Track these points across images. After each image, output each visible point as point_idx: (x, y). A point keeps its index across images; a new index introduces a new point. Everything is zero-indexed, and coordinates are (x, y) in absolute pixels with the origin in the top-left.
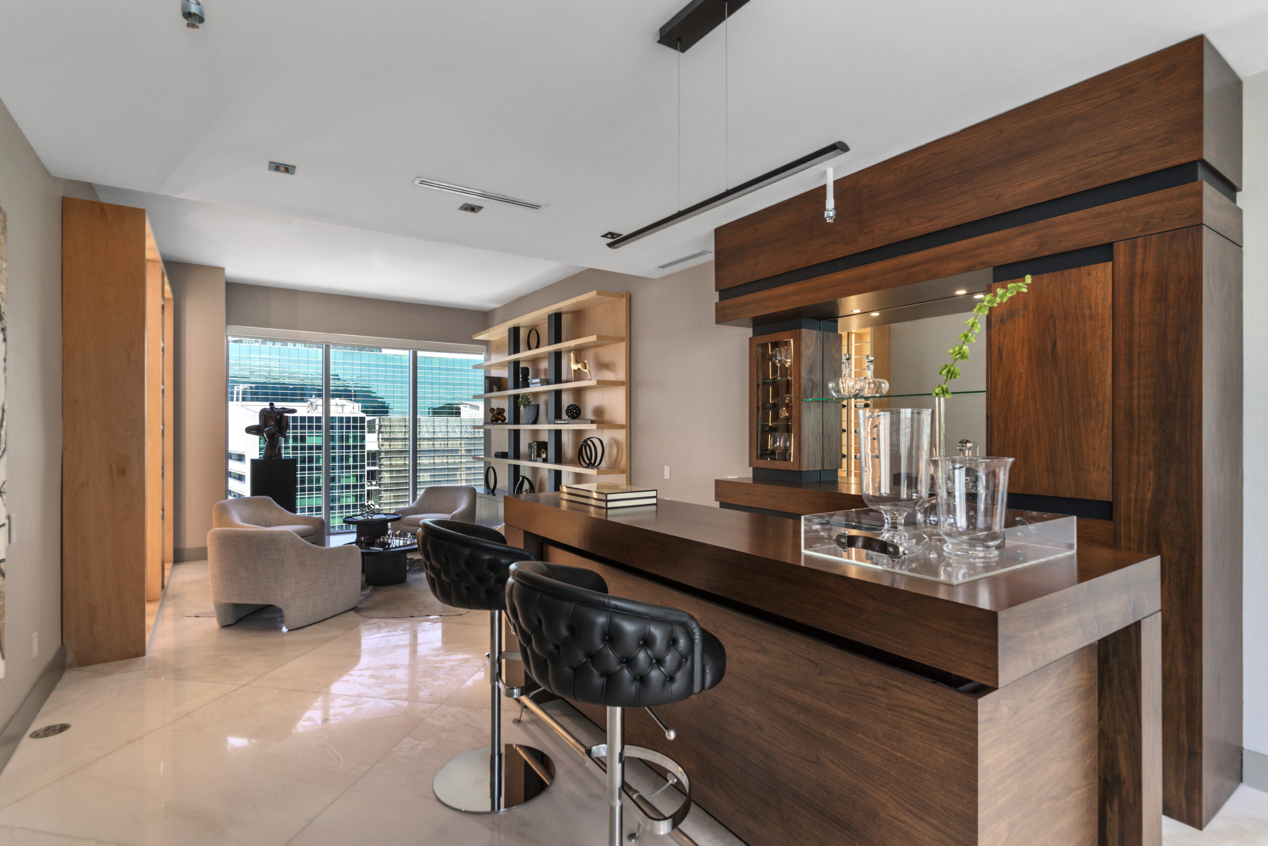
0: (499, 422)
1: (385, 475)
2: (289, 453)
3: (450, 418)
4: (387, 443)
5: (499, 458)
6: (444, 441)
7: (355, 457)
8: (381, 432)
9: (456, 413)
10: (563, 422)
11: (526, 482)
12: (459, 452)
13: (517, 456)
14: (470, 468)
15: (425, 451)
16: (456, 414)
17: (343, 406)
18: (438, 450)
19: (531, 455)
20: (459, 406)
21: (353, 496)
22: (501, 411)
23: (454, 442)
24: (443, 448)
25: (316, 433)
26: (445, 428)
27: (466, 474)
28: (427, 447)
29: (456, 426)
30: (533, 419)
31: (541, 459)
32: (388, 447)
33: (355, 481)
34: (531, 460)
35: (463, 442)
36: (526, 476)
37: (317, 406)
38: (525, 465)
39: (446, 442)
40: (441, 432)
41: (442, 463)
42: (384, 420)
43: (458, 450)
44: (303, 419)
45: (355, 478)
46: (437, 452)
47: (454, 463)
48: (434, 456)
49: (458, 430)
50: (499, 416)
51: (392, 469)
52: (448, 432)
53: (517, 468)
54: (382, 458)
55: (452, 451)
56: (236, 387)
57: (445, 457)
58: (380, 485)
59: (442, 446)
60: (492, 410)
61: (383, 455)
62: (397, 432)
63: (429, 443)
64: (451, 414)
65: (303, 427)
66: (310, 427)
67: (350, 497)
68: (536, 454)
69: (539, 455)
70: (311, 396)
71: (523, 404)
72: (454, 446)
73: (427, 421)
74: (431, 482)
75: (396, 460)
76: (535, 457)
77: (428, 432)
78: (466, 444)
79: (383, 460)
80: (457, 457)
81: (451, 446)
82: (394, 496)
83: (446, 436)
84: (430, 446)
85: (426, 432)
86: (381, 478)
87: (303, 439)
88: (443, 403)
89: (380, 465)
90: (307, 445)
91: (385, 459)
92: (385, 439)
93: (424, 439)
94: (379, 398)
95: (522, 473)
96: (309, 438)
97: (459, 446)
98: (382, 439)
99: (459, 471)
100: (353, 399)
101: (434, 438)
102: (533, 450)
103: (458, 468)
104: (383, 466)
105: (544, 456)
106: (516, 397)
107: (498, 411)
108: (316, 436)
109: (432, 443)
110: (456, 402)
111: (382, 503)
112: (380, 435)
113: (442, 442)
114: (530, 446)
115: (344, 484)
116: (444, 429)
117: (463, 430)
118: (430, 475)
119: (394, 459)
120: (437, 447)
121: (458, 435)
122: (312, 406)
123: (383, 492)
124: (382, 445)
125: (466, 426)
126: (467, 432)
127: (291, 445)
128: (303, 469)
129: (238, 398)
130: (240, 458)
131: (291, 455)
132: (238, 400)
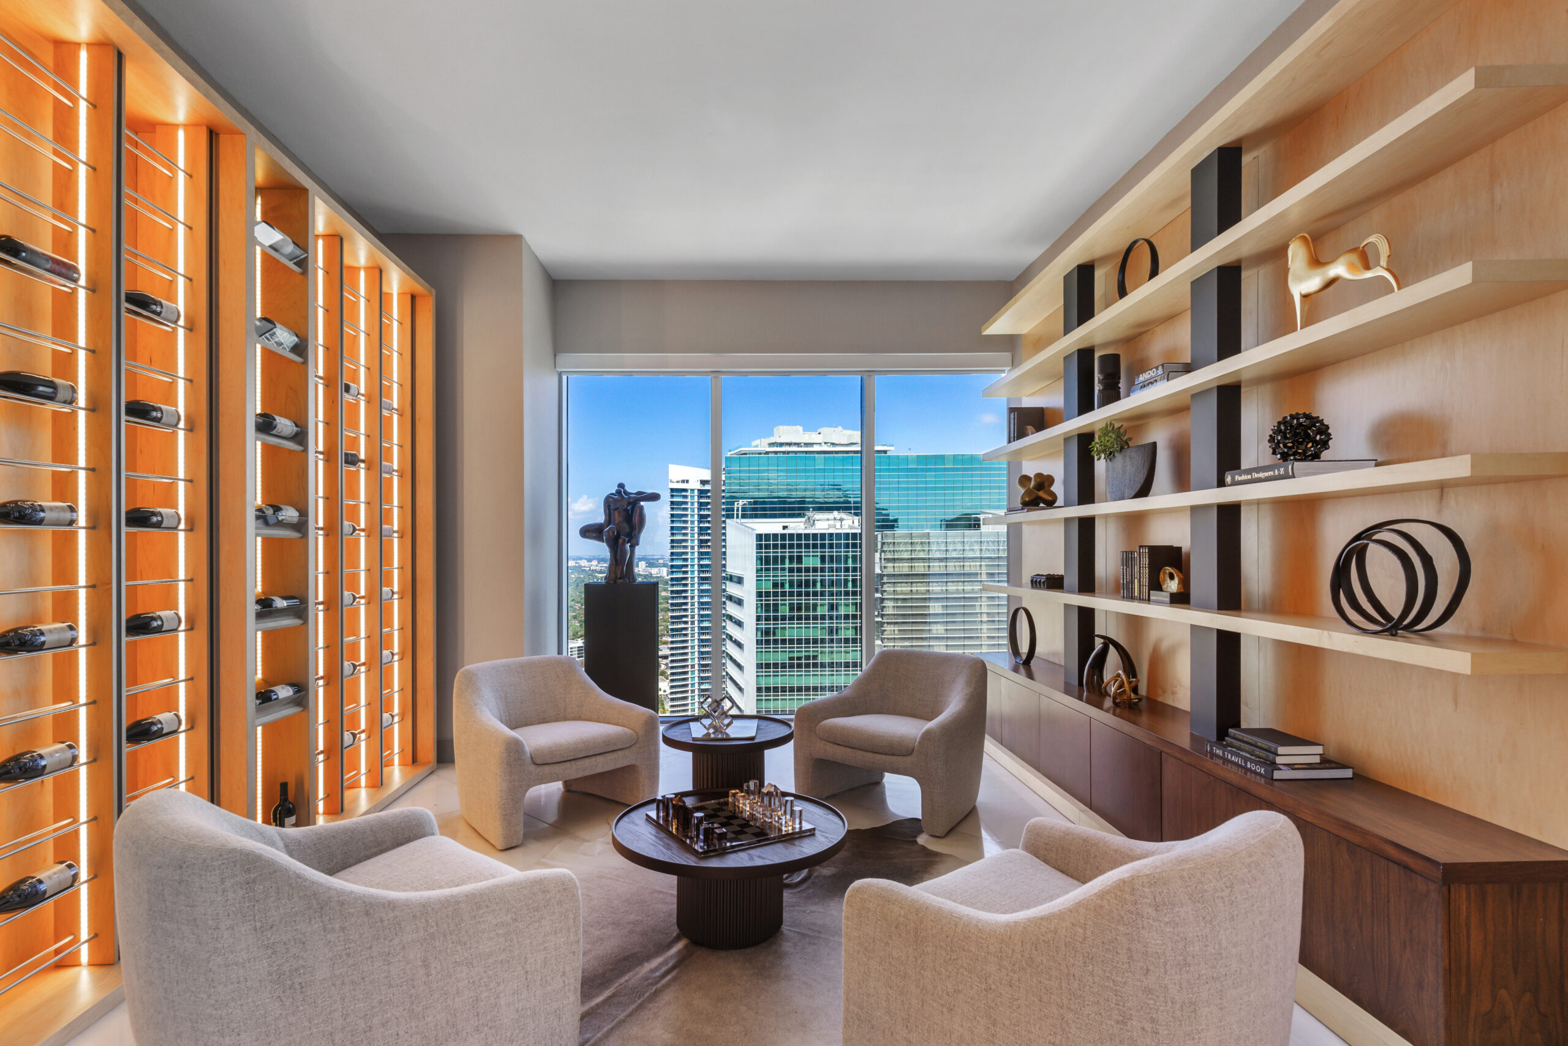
0: (1042, 505)
1: (888, 604)
2: (786, 576)
3: (967, 532)
4: (890, 565)
5: (1040, 588)
6: (960, 562)
7: (854, 581)
8: (884, 551)
9: (975, 525)
10: (1244, 477)
11: (1113, 655)
12: (979, 576)
13: (1087, 585)
14: (993, 598)
15: (935, 575)
16: (975, 527)
17: (841, 520)
18: (952, 574)
19: (1132, 582)
20: (978, 516)
21: (852, 627)
22: (1044, 482)
23: (972, 564)
24: (958, 570)
25: (812, 551)
26: (960, 545)
27: (988, 605)
28: (938, 569)
29: (975, 542)
30: (1137, 487)
31: (1165, 597)
32: (892, 570)
33: (854, 609)
34: (1132, 598)
35: (983, 563)
36: (1112, 635)
37: (814, 521)
38: (1107, 607)
39: (962, 564)
40: (955, 550)
41: (957, 592)
42: (886, 536)
43: (977, 574)
44: (799, 536)
45: (854, 607)
46: (951, 576)
47: (973, 591)
48: (947, 582)
49: (977, 547)
50: (1041, 494)
51: (896, 597)
52: (964, 550)
53: (1086, 616)
54: (884, 583)
55: (969, 574)
56: (736, 503)
57: (961, 584)
58: (882, 616)
59: (957, 569)
60: (1024, 480)
61: (885, 580)
62: (902, 551)
63: (941, 564)
64: (969, 527)
65: (799, 546)
66: (808, 546)
67: (849, 629)
68: (1145, 580)
69: (1156, 585)
70: (808, 509)
71: (1104, 451)
72: (972, 568)
73: (938, 537)
74: (943, 614)
75: (901, 587)
76: (1145, 589)
77: (940, 550)
78: (987, 566)
79: (885, 586)
80: (976, 583)
81: (968, 569)
82: (899, 630)
83: (962, 556)
84: (942, 569)
85: (936, 551)
86: (884, 607)
87: (800, 559)
88: (958, 512)
89: (883, 592)
91: (887, 585)
92: (887, 560)
93: (935, 559)
94: (883, 509)
95: (1101, 627)
96: (806, 558)
97: (978, 568)
98: (885, 559)
99: (977, 602)
100: (853, 511)
101: (947, 558)
102: (1136, 569)
103: (977, 598)
104: (885, 594)
105: (1173, 586)
106: (1085, 439)
107: (1039, 480)
108: (812, 555)
109: (944, 564)
110: (974, 511)
111: (884, 638)
112: (883, 554)
113: (956, 564)
114: (1128, 559)
115: (843, 613)
116: (959, 547)
117: (984, 548)
118: (943, 606)
119: (899, 585)
120: (951, 570)
121: (978, 555)
122: (809, 522)
123: (886, 625)
124: (885, 567)
125: (988, 542)
126: (989, 550)
127: (787, 566)
128: (799, 594)
129: (737, 515)
130: (740, 581)
131: (787, 578)
132: (737, 517)
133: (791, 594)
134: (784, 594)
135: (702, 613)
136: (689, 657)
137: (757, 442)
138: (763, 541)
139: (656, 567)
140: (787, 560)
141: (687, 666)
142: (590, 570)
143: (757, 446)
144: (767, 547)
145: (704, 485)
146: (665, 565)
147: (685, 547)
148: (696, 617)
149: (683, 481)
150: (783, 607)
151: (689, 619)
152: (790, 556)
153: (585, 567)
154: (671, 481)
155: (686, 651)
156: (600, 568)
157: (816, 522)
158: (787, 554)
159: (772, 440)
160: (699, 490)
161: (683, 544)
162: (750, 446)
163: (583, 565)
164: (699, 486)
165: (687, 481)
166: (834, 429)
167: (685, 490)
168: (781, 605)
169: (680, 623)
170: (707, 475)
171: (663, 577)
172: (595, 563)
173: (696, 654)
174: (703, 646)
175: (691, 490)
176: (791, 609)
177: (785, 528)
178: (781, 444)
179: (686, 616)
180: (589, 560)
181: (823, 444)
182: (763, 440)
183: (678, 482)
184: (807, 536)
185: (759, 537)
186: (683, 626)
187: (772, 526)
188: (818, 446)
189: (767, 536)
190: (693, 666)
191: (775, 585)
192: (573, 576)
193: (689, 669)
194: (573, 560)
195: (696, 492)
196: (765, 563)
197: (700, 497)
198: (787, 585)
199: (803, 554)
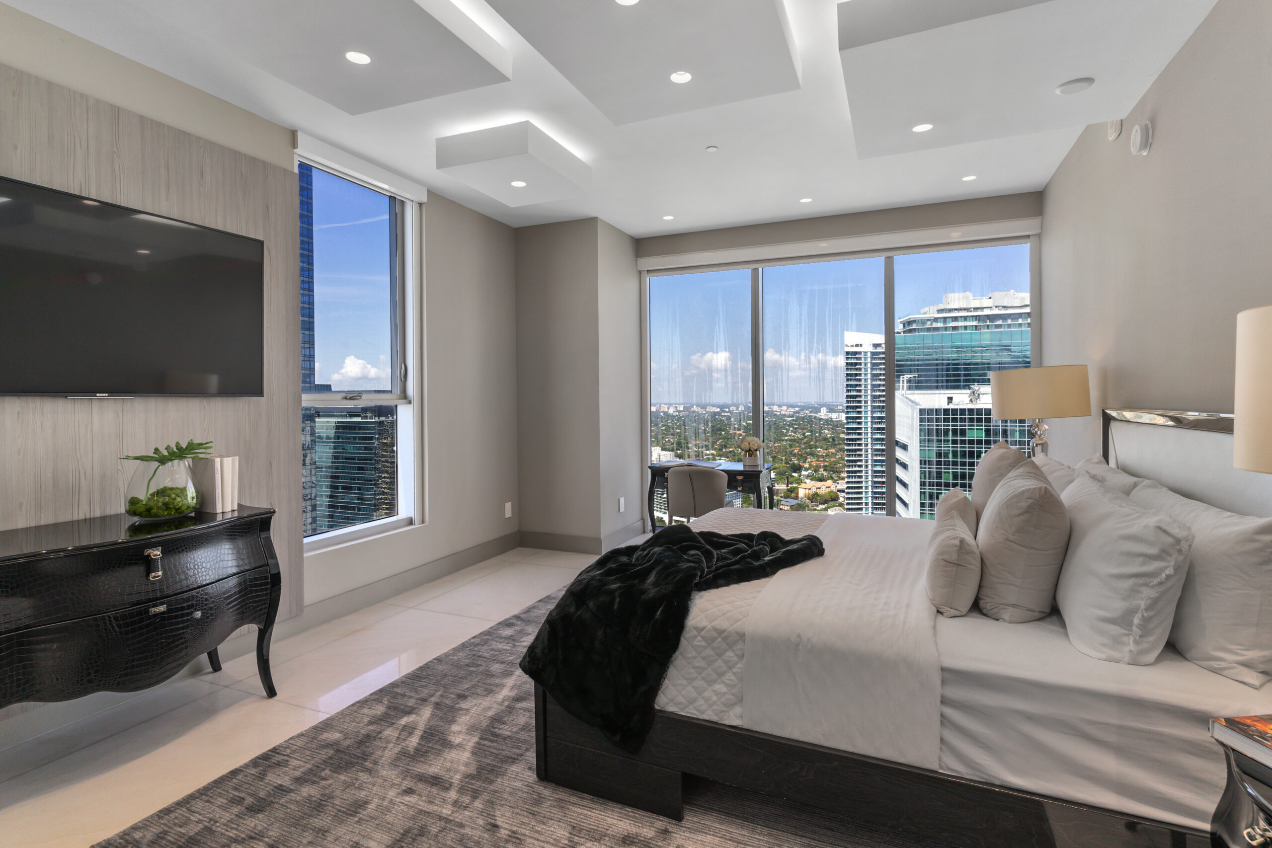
2: (949, 447)
25: (977, 426)
37: (979, 394)
44: (963, 411)
56: (901, 377)
65: (963, 420)
66: (971, 420)
87: (963, 432)
90: (967, 438)
96: (970, 431)
108: (977, 429)
122: (974, 395)
127: (950, 438)
128: (963, 464)
129: (903, 386)
130: (905, 447)
131: (951, 449)
132: (903, 389)
133: (955, 463)
134: (947, 463)
135: (875, 458)
136: (863, 495)
137: (927, 309)
138: (926, 415)
139: (835, 412)
140: (951, 433)
141: (862, 503)
142: (780, 414)
143: (925, 313)
144: (929, 420)
145: (876, 348)
146: (843, 411)
147: (860, 402)
148: (870, 462)
149: (857, 345)
150: (947, 474)
151: (863, 463)
152: (953, 430)
153: (776, 411)
154: (847, 346)
155: (860, 490)
156: (788, 413)
157: (981, 396)
158: (951, 427)
159: (941, 307)
160: (871, 352)
161: (857, 399)
162: (920, 314)
163: (775, 410)
164: (872, 349)
165: (861, 345)
166: (1006, 293)
167: (860, 353)
168: (945, 472)
169: (855, 466)
170: (881, 339)
171: (841, 421)
172: (784, 408)
173: (870, 494)
174: (876, 487)
175: (864, 352)
176: (955, 476)
177: (950, 399)
178: (950, 310)
179: (861, 461)
180: (780, 406)
181: (994, 308)
182: (931, 307)
183: (852, 346)
184: (971, 411)
185: (922, 411)
186: (858, 469)
187: (937, 399)
188: (989, 310)
189: (930, 411)
190: (867, 504)
191: (939, 455)
192: (767, 419)
193: (864, 506)
194: (767, 406)
195: (869, 355)
196: (926, 435)
197: (872, 358)
198: (951, 455)
199: (967, 428)
